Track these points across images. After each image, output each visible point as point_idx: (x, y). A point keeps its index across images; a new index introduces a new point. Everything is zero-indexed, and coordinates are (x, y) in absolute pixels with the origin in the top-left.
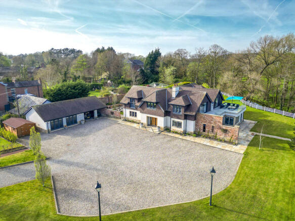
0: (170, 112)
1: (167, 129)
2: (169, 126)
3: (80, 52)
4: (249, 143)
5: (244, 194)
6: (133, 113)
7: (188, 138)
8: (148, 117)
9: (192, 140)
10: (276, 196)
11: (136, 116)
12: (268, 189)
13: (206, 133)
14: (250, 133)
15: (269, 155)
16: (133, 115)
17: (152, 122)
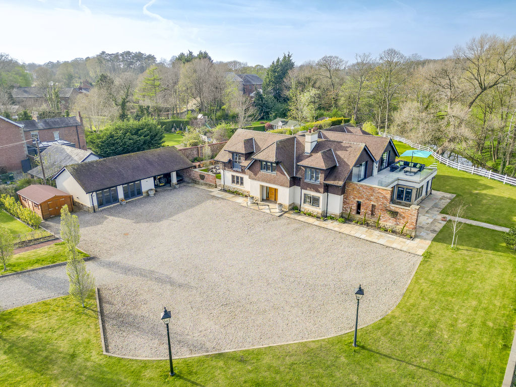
0: (300, 179)
1: (295, 209)
2: (298, 202)
3: (151, 58)
4: (435, 235)
5: (414, 328)
6: (238, 178)
7: (329, 224)
8: (262, 187)
9: (336, 229)
10: (469, 333)
11: (242, 183)
12: (456, 320)
13: (361, 217)
14: (440, 217)
15: (468, 258)
16: (238, 182)
17: (269, 196)
